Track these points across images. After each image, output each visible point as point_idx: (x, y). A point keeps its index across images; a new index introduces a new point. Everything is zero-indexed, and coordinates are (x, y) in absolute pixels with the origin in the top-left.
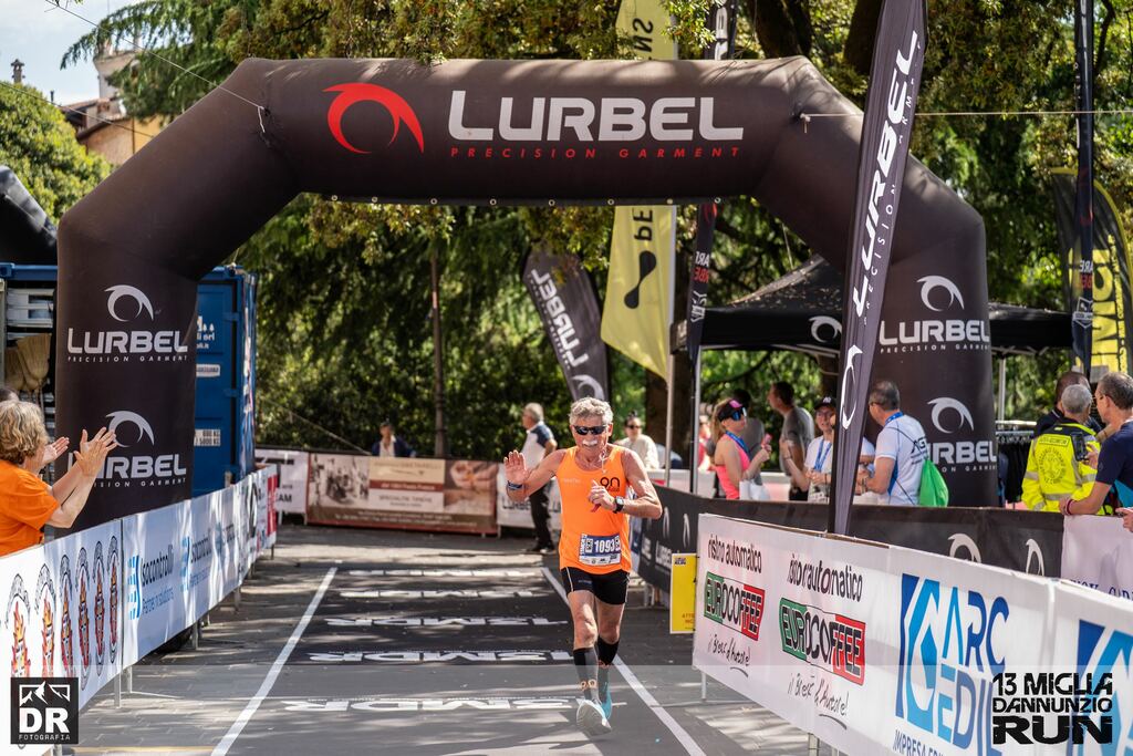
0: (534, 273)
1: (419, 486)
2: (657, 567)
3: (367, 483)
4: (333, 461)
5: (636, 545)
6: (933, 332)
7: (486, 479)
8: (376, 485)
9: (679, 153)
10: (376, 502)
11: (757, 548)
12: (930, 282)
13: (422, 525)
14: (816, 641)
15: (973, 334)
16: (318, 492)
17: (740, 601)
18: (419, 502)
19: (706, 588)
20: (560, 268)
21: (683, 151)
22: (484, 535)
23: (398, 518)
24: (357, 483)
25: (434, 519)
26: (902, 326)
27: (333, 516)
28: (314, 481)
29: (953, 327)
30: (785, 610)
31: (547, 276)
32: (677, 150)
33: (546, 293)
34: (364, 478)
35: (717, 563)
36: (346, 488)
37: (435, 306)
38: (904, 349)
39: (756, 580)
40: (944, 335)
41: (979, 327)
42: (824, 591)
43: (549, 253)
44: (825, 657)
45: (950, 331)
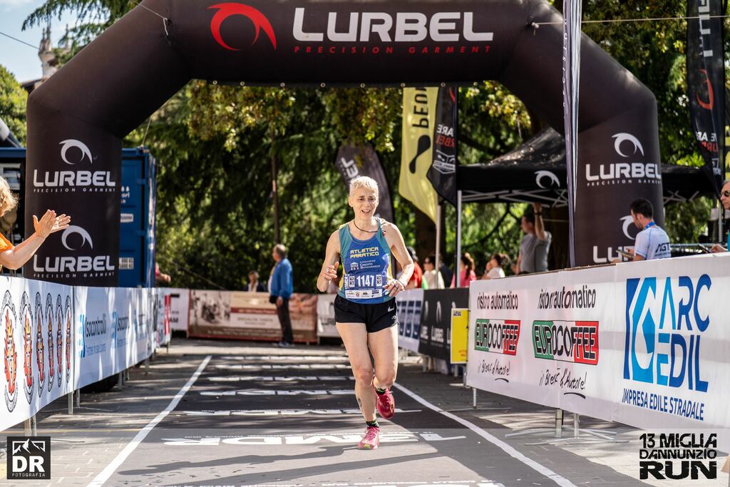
0: (343, 160)
1: (265, 311)
2: (432, 344)
3: (228, 310)
4: (206, 295)
5: (416, 333)
6: (623, 171)
7: (309, 306)
8: (235, 310)
9: (449, 50)
10: (235, 322)
11: (514, 293)
12: (621, 137)
13: (266, 337)
14: (561, 343)
15: (650, 173)
16: (196, 316)
17: (502, 332)
18: (263, 322)
19: (476, 330)
20: (361, 156)
21: (452, 48)
22: (308, 343)
23: (250, 333)
24: (222, 310)
25: (274, 333)
26: (602, 167)
27: (207, 332)
28: (193, 308)
29: (637, 168)
30: (537, 328)
31: (351, 162)
32: (448, 48)
33: (351, 173)
34: (227, 306)
35: (484, 311)
36: (215, 313)
37: (274, 189)
38: (603, 183)
39: (513, 315)
40: (630, 173)
41: (654, 168)
42: (567, 307)
43: (353, 145)
44: (568, 353)
45: (634, 170)
